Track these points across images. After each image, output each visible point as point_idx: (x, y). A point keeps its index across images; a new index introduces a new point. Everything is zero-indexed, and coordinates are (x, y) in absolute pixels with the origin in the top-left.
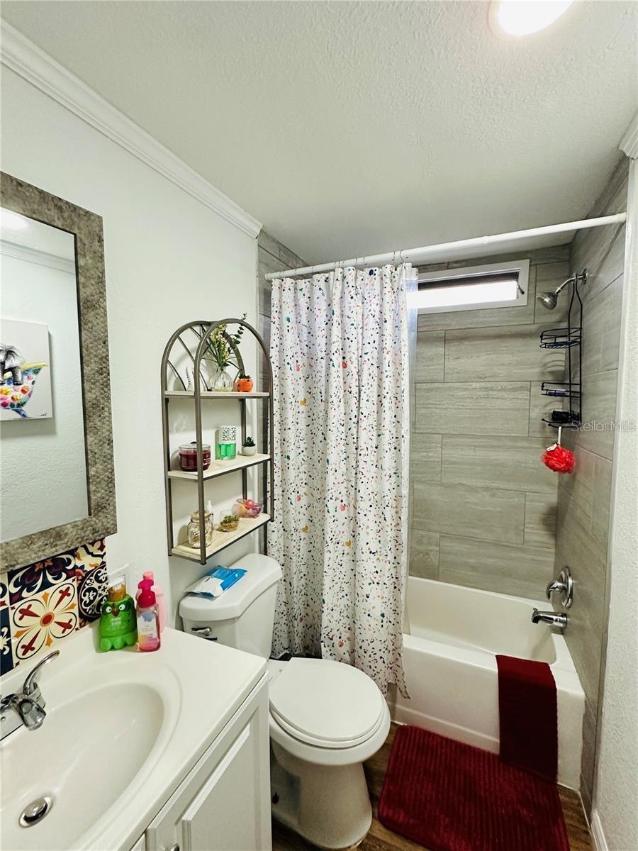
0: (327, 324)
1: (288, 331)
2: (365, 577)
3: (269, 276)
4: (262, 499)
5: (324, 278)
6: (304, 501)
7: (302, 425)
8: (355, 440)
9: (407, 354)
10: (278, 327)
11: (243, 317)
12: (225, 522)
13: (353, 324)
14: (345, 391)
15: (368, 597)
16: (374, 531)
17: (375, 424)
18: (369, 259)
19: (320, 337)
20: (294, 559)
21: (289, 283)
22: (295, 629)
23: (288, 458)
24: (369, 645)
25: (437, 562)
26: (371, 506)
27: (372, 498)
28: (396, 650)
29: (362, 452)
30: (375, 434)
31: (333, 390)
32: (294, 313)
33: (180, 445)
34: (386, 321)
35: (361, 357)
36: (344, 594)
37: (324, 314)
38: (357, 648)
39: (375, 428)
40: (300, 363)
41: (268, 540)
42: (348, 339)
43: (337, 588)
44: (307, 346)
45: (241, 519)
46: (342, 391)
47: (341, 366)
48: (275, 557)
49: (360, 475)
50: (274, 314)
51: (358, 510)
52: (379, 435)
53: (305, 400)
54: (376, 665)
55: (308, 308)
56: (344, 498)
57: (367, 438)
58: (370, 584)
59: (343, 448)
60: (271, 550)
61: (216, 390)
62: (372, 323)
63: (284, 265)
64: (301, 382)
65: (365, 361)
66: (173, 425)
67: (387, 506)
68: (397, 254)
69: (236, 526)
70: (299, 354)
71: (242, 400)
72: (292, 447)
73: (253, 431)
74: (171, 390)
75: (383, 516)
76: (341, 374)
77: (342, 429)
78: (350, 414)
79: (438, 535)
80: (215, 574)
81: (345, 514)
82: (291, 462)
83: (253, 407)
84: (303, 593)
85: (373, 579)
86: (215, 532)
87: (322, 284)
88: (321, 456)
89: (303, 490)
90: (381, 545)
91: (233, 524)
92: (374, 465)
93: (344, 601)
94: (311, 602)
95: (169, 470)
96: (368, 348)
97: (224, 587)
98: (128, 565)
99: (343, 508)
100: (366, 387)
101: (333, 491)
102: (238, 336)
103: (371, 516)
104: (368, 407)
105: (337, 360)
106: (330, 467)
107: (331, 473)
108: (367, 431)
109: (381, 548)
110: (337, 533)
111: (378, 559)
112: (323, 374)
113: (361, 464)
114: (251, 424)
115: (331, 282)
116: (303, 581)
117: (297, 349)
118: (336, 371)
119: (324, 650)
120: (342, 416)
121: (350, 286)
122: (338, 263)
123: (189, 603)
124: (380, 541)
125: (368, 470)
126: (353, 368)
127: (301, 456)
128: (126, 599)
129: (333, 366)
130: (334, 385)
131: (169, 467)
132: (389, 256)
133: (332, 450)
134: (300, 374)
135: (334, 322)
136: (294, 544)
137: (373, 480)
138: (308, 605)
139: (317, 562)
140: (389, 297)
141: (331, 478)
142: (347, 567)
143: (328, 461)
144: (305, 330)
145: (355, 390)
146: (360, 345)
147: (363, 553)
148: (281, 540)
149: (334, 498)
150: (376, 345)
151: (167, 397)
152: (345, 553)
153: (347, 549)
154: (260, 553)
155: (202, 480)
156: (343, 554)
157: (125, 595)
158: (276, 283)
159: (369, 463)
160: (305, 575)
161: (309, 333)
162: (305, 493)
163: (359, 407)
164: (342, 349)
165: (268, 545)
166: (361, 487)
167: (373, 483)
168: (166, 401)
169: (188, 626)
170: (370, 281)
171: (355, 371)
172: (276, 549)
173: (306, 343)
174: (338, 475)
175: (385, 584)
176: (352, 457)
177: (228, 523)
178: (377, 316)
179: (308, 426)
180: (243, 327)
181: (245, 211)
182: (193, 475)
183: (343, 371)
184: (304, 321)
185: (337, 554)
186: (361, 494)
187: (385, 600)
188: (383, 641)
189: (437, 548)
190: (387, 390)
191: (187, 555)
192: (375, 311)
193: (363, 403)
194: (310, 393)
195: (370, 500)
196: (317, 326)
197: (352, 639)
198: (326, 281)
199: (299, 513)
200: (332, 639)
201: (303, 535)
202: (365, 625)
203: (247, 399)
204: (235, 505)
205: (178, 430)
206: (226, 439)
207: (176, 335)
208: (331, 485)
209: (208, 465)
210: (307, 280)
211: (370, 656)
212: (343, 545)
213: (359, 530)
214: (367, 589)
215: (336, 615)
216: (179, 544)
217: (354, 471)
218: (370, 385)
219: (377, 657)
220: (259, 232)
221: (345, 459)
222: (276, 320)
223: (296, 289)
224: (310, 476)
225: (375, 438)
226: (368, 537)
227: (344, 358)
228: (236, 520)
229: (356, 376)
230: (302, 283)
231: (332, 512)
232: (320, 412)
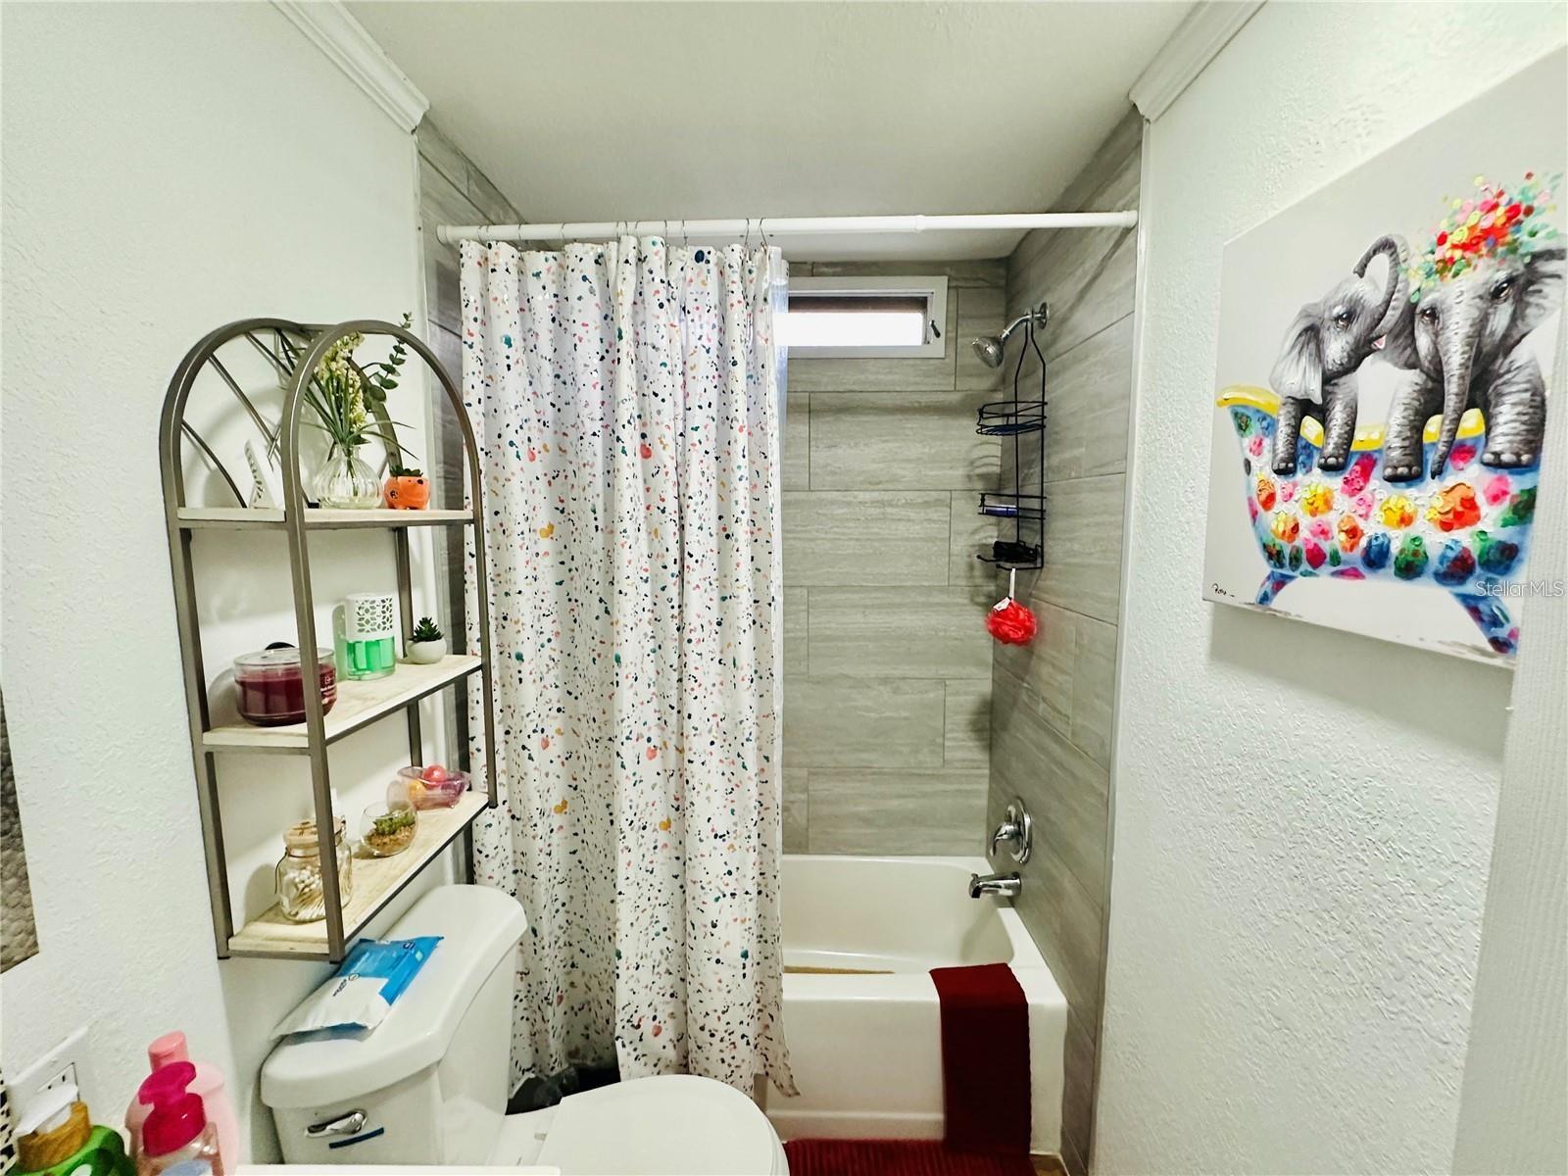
0: (602, 358)
1: (509, 367)
2: (707, 887)
3: (449, 232)
4: (456, 756)
5: (592, 256)
6: (557, 748)
7: (547, 582)
8: (676, 611)
9: (776, 434)
10: (481, 356)
11: (403, 321)
12: (379, 833)
13: (664, 364)
14: (648, 508)
15: (714, 926)
16: (722, 792)
17: (714, 575)
18: (694, 227)
19: (589, 386)
20: (542, 876)
21: (504, 255)
22: (550, 1025)
23: (519, 657)
24: (719, 1018)
25: (803, 822)
26: (712, 743)
27: (714, 728)
28: (767, 1010)
29: (693, 636)
30: (716, 595)
31: (625, 506)
32: (518, 328)
34: (734, 364)
35: (681, 435)
36: (659, 928)
37: (596, 335)
38: (694, 1030)
39: (715, 584)
40: (536, 444)
41: (476, 846)
42: (656, 395)
43: (645, 919)
44: (553, 405)
45: (420, 815)
46: (643, 508)
47: (639, 455)
48: (495, 880)
49: (689, 684)
50: (470, 326)
51: (688, 755)
52: (724, 599)
53: (551, 527)
54: (734, 1053)
55: (553, 320)
56: (654, 733)
57: (700, 605)
58: (717, 899)
59: (649, 629)
60: (485, 867)
61: (336, 506)
62: (704, 366)
63: (481, 215)
64: (541, 485)
65: (693, 445)
66: (210, 601)
67: (748, 740)
68: (754, 223)
69: (410, 838)
70: (534, 423)
71: (400, 531)
72: (528, 632)
73: (429, 603)
74: (197, 505)
75: (739, 761)
76: (638, 470)
77: (646, 588)
78: (663, 556)
79: (804, 773)
80: (359, 966)
81: (656, 764)
82: (526, 667)
83: (426, 546)
84: (561, 943)
85: (723, 888)
86: (358, 863)
87: (589, 268)
88: (599, 648)
89: (553, 724)
90: (735, 819)
91: (402, 835)
92: (717, 660)
93: (662, 942)
94: (579, 958)
95: (206, 727)
96: (698, 418)
97: (390, 994)
98: (81, 1032)
99: (652, 753)
100: (697, 499)
101: (631, 721)
102: (390, 370)
103: (713, 763)
104: (701, 542)
105: (630, 438)
106: (623, 671)
107: (625, 683)
108: (702, 589)
109: (735, 824)
110: (642, 806)
111: (732, 846)
112: (599, 469)
113: (692, 660)
114: (423, 586)
115: (612, 265)
116: (561, 918)
117: (528, 411)
118: (629, 464)
119: (624, 1056)
120: (645, 562)
121: (657, 280)
122: (622, 225)
123: (289, 1065)
124: (733, 811)
125: (703, 667)
126: (666, 456)
127: (547, 651)
128: (95, 1144)
129: (624, 452)
130: (628, 494)
131: (205, 717)
132: (738, 226)
133: (627, 634)
134: (538, 467)
135: (623, 355)
136: (539, 844)
137: (714, 690)
138: (573, 966)
139: (592, 873)
140: (738, 314)
141: (625, 696)
142: (664, 869)
143: (618, 659)
144: (548, 369)
145: (672, 505)
146: (680, 410)
147: (701, 840)
148: (507, 841)
149: (634, 736)
150: (712, 412)
151: (185, 525)
152: (659, 845)
153: (662, 837)
154: (457, 882)
155: (320, 748)
156: (655, 848)
157: (89, 1130)
158: (471, 252)
159: (707, 656)
160: (564, 905)
161: (558, 376)
162: (559, 732)
163: (682, 543)
164: (639, 417)
165: (477, 856)
166: (692, 707)
167: (716, 698)
168: (185, 538)
170: (698, 275)
171: (671, 465)
172: (496, 863)
173: (550, 399)
174: (641, 685)
175: (747, 893)
176: (670, 646)
177: (387, 835)
178: (714, 352)
179: (561, 583)
180: (405, 346)
182: (296, 734)
183: (644, 466)
184: (545, 348)
185: (643, 850)
186: (694, 722)
187: (748, 924)
188: (745, 1005)
189: (804, 797)
190: (741, 507)
191: (284, 947)
192: (709, 340)
193: (691, 534)
194: (562, 512)
195: (710, 731)
196: (580, 362)
197: (683, 1015)
198: (597, 262)
199: (547, 775)
200: (639, 1026)
201: (557, 820)
202: (711, 982)
203: (409, 528)
204: (396, 783)
205: (225, 616)
206: (368, 627)
207: (204, 352)
208: (627, 709)
209: (331, 702)
210: (550, 254)
211: (722, 1040)
212: (655, 830)
213: (691, 796)
214: (712, 911)
215: (645, 975)
216: (247, 922)
217: (675, 676)
218: (703, 496)
219: (736, 1037)
220: (418, 119)
221: (654, 651)
222: (477, 340)
223: (521, 272)
224: (570, 693)
225: (715, 604)
226: (710, 807)
227: (644, 436)
228: (409, 824)
229: (673, 476)
230: (538, 260)
231: (631, 766)
232: (595, 553)
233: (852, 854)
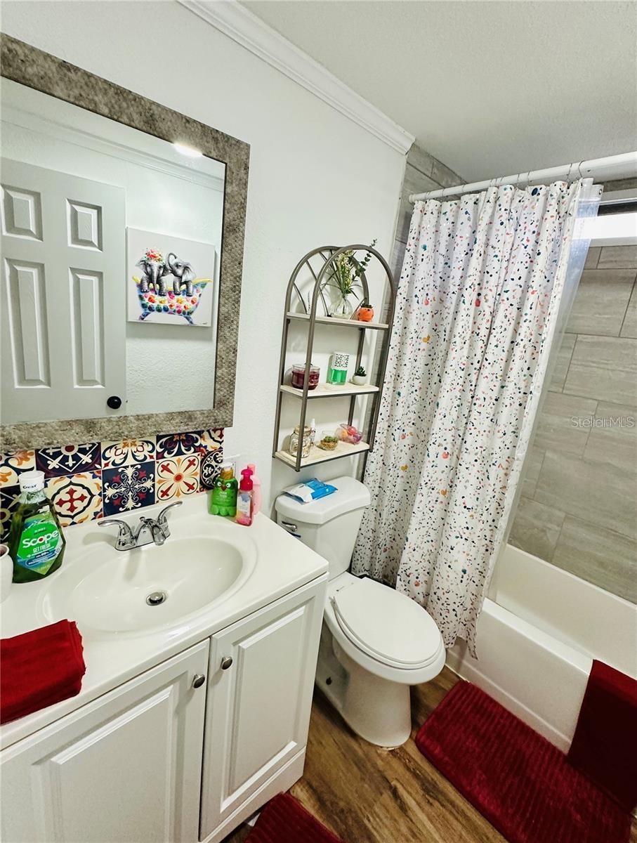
0: (467, 254)
1: (422, 260)
2: (453, 529)
3: (412, 198)
4: (367, 429)
5: (474, 200)
6: (408, 441)
7: (420, 364)
8: (473, 388)
9: (559, 296)
10: (413, 255)
11: (373, 243)
12: (325, 441)
13: (496, 256)
14: (473, 333)
15: (452, 549)
16: (474, 487)
17: (501, 373)
18: (535, 175)
19: (456, 268)
20: (388, 492)
21: (433, 205)
22: (378, 557)
23: (399, 394)
24: (444, 594)
25: (554, 543)
26: (476, 461)
27: (480, 453)
28: (474, 610)
29: (477, 402)
30: (498, 384)
31: (458, 330)
32: (433, 240)
33: (295, 363)
34: (539, 254)
35: (499, 295)
36: (429, 539)
37: (466, 242)
38: (432, 593)
39: (499, 378)
40: (430, 297)
41: (366, 469)
42: (488, 273)
43: (423, 531)
44: (441, 278)
45: (339, 442)
46: (470, 332)
47: (473, 303)
48: (370, 486)
49: (470, 426)
50: (411, 241)
51: (460, 462)
52: (503, 387)
53: (429, 337)
54: (447, 614)
55: (449, 235)
56: (449, 447)
57: (486, 387)
58: (457, 537)
59: (458, 394)
60: (367, 479)
61: (336, 317)
62: (521, 255)
63: (436, 184)
64: (428, 317)
65: (503, 300)
66: (291, 344)
67: (493, 464)
68: (575, 166)
69: (334, 446)
70: (431, 287)
71: (362, 330)
72: (405, 383)
73: (369, 363)
74: (293, 312)
75: (486, 474)
76: (472, 313)
77: (462, 373)
78: (472, 358)
79: (562, 515)
80: (309, 484)
81: (446, 462)
82: (401, 399)
83: (372, 338)
84: (391, 527)
85: (462, 534)
86: (315, 448)
87: (470, 207)
88: (433, 398)
89: (409, 430)
90: (478, 503)
91: (331, 444)
92: (490, 419)
93: (428, 546)
94: (397, 538)
95: (282, 384)
96: (510, 285)
97: (314, 496)
98: (238, 455)
99: (446, 456)
100: (498, 330)
101: (437, 436)
102: (364, 264)
103: (474, 470)
104: (496, 354)
105: (470, 296)
106: (439, 411)
107: (438, 417)
108: (490, 379)
109: (477, 506)
110: (434, 478)
111: (472, 516)
112: (452, 310)
113: (475, 413)
114: (368, 355)
115: (480, 204)
116: (393, 516)
117: (430, 281)
118: (467, 308)
119: (398, 583)
120: (464, 360)
121: (503, 209)
122: (499, 180)
123: (283, 501)
124: (478, 499)
125: (481, 421)
126: (486, 307)
127: (414, 395)
128: (232, 480)
129: (464, 302)
130: (461, 324)
131: (282, 382)
132: (562, 170)
133: (445, 393)
134: (429, 308)
135: (474, 252)
136: (391, 479)
137: (484, 434)
138: (394, 539)
139: (409, 502)
140: (550, 224)
141: (437, 423)
142: (437, 514)
143: (438, 405)
144: (442, 260)
145: (484, 332)
146: (502, 280)
147: (456, 505)
148: (379, 472)
149: (437, 443)
150: (522, 282)
151: (288, 318)
152: (439, 500)
153: (441, 498)
154: (357, 479)
155: (306, 398)
156: (437, 501)
157: (232, 477)
158: (419, 205)
159: (484, 415)
160: (396, 511)
161: (446, 263)
162: (411, 433)
163: (484, 353)
164: (479, 284)
165: (366, 473)
166: (468, 438)
167: (484, 438)
168: (288, 321)
169: (280, 519)
170: (531, 203)
171: (488, 311)
172: (372, 479)
173: (440, 275)
174: (447, 421)
175: (473, 542)
176: (466, 405)
177: (328, 443)
178: (531, 245)
179: (427, 365)
180: (371, 254)
181: (397, 124)
182: (299, 392)
183: (475, 310)
184: (442, 250)
185: (430, 499)
186: (467, 445)
187: (469, 558)
188: (459, 596)
189: (557, 528)
190: (522, 337)
191: (286, 460)
192: (528, 241)
193: (491, 347)
194: (435, 331)
195: (476, 454)
196: (455, 256)
197: (429, 583)
198: (475, 203)
199: (401, 451)
200: (409, 576)
201: (401, 473)
202: (444, 575)
203: (366, 329)
204: (339, 429)
205: (295, 350)
206: (338, 365)
207: (305, 260)
208: (436, 430)
209: (316, 386)
210: (453, 202)
211: (443, 604)
212: (438, 493)
213: (456, 482)
214: (453, 541)
215: (417, 556)
216: (283, 450)
217: (465, 421)
218: (503, 329)
219: (450, 608)
220: (409, 146)
221: (459, 406)
222: (412, 248)
223: (439, 212)
224: (420, 417)
225: (496, 389)
226: (465, 491)
227: (479, 294)
228: (335, 441)
229: (488, 317)
230: (447, 206)
231: (432, 457)
232: (441, 352)
233: (584, 579)
